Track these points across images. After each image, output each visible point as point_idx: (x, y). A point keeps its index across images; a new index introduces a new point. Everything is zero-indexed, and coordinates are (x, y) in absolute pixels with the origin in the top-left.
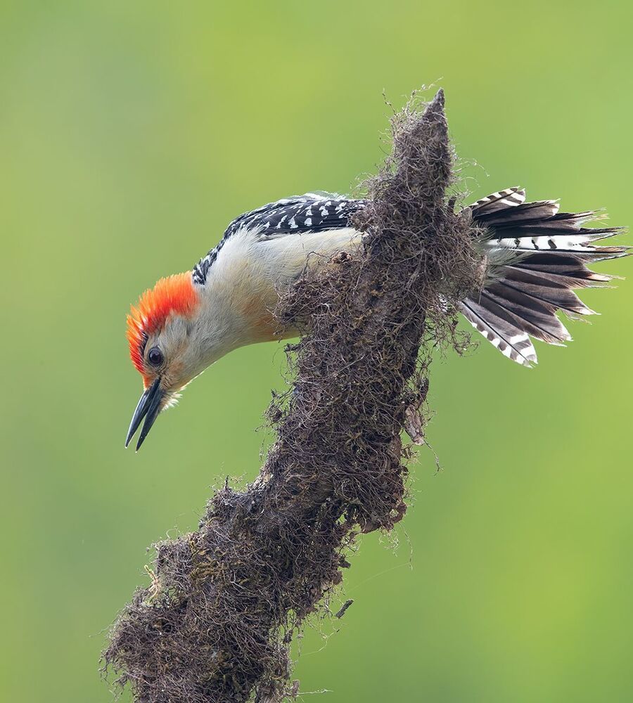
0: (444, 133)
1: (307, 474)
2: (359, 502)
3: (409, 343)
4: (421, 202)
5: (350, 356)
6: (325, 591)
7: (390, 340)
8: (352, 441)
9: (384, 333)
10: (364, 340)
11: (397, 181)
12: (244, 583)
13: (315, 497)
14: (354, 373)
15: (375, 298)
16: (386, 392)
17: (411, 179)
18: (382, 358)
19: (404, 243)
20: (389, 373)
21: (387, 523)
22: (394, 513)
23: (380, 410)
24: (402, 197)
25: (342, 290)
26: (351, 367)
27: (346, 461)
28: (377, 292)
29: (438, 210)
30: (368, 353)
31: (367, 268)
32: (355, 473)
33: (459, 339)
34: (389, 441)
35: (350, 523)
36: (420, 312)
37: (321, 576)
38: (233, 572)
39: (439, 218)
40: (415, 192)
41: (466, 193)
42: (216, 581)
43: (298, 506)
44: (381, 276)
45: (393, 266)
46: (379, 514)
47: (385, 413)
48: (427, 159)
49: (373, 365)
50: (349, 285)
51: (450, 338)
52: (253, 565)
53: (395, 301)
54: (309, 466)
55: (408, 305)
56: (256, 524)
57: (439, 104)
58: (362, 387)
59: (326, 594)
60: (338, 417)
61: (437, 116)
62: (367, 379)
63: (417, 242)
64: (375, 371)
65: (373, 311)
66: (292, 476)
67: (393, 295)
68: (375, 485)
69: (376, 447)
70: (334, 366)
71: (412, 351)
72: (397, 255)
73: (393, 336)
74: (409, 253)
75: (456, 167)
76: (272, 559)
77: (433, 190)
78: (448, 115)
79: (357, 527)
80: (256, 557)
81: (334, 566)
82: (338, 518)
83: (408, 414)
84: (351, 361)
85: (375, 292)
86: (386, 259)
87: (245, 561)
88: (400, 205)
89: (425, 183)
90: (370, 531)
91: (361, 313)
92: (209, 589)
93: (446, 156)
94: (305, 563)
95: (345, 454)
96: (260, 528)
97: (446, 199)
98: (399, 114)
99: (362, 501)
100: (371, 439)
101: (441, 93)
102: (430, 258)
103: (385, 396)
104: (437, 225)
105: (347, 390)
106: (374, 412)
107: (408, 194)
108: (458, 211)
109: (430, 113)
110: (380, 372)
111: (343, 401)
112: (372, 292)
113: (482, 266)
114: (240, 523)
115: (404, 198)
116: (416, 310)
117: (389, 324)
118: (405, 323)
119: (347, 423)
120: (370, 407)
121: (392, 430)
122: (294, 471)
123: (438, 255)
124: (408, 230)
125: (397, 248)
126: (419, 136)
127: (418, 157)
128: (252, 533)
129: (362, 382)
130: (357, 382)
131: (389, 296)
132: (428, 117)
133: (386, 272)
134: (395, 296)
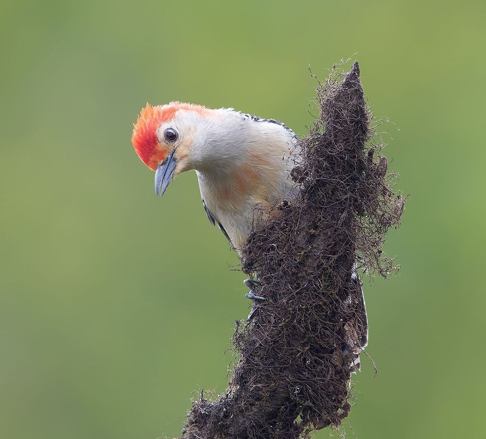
0: (361, 97)
1: (267, 383)
2: (311, 404)
3: (343, 271)
4: (345, 155)
5: (295, 285)
7: (327, 269)
8: (302, 354)
9: (322, 264)
10: (306, 271)
11: (325, 139)
13: (275, 402)
14: (300, 298)
15: (313, 236)
16: (327, 312)
17: (336, 136)
18: (321, 284)
19: (334, 189)
20: (329, 297)
21: (335, 421)
22: (340, 411)
23: (323, 327)
24: (330, 151)
25: (286, 231)
26: (297, 294)
27: (298, 371)
28: (314, 231)
29: (360, 161)
30: (310, 281)
31: (305, 212)
32: (306, 380)
33: (383, 266)
34: (332, 352)
35: (305, 422)
36: (350, 245)
39: (361, 167)
40: (340, 147)
41: (382, 145)
43: (261, 410)
44: (316, 217)
45: (326, 208)
46: (328, 413)
47: (327, 329)
48: (348, 119)
49: (315, 291)
50: (291, 227)
51: (375, 265)
53: (330, 237)
54: (268, 376)
55: (340, 240)
56: (228, 427)
57: (355, 74)
58: (307, 309)
60: (289, 335)
61: (354, 84)
62: (310, 302)
63: (344, 187)
64: (317, 296)
65: (312, 247)
66: (254, 386)
67: (327, 233)
68: (323, 390)
69: (322, 358)
70: (284, 293)
71: (346, 278)
72: (329, 200)
73: (330, 266)
74: (338, 197)
75: (372, 126)
77: (354, 144)
78: (364, 82)
82: (295, 418)
83: (347, 329)
84: (297, 288)
85: (312, 231)
86: (320, 203)
88: (329, 158)
89: (348, 139)
90: (322, 428)
91: (303, 248)
93: (364, 116)
95: (297, 365)
96: (232, 430)
97: (366, 152)
98: (324, 85)
99: (314, 403)
100: (317, 351)
101: (356, 64)
102: (356, 200)
103: (327, 315)
104: (360, 173)
105: (295, 313)
106: (318, 329)
107: (334, 149)
108: (376, 161)
109: (348, 81)
110: (321, 296)
111: (292, 322)
112: (310, 231)
113: (399, 204)
114: (215, 427)
115: (332, 152)
116: (347, 244)
117: (326, 256)
118: (339, 255)
119: (297, 340)
120: (314, 325)
121: (334, 343)
122: (256, 382)
123: (362, 197)
124: (336, 178)
125: (328, 193)
126: (340, 101)
127: (341, 118)
128: (225, 435)
129: (307, 306)
130: (303, 306)
131: (324, 234)
132: (347, 85)
133: (320, 214)
134: (329, 233)
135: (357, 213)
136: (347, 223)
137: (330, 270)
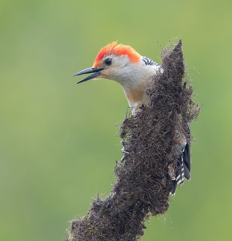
0: (182, 56)
1: (129, 192)
2: (150, 203)
3: (169, 140)
4: (173, 84)
5: (146, 145)
6: (137, 238)
7: (161, 138)
8: (147, 179)
9: (159, 136)
10: (151, 139)
11: (163, 76)
12: (105, 235)
13: (133, 201)
14: (147, 152)
15: (155, 122)
16: (160, 159)
17: (169, 75)
18: (158, 146)
19: (166, 100)
20: (161, 152)
21: (161, 212)
22: (164, 207)
23: (158, 166)
24: (165, 82)
25: (142, 119)
26: (146, 149)
27: (145, 187)
28: (156, 120)
29: (180, 87)
30: (153, 144)
31: (152, 110)
32: (148, 191)
34: (161, 178)
36: (173, 128)
37: (136, 233)
38: (101, 231)
39: (180, 90)
40: (170, 80)
41: (191, 80)
42: (94, 235)
43: (126, 205)
44: (157, 113)
45: (162, 109)
46: (158, 208)
47: (160, 167)
48: (175, 67)
49: (155, 149)
50: (145, 117)
52: (109, 228)
53: (163, 123)
54: (130, 189)
55: (168, 125)
56: (110, 212)
57: (179, 45)
58: (151, 157)
59: (138, 240)
60: (141, 169)
61: (179, 50)
62: (152, 154)
63: (171, 99)
64: (156, 151)
65: (155, 127)
66: (123, 193)
67: (162, 121)
68: (156, 196)
69: (157, 181)
70: (140, 149)
71: (170, 143)
72: (164, 105)
73: (163, 137)
74: (168, 104)
75: (186, 70)
76: (116, 226)
77: (177, 79)
78: (183, 49)
79: (150, 213)
80: (110, 225)
81: (141, 229)
82: (142, 209)
83: (169, 168)
84: (146, 147)
85: (155, 120)
86: (159, 106)
87: (106, 227)
88: (165, 85)
89: (174, 76)
90: (155, 215)
91: (150, 128)
92: (91, 238)
93: (183, 65)
94: (129, 227)
95: (144, 184)
96: (111, 214)
97: (183, 83)
98: (164, 49)
99: (152, 202)
100: (155, 178)
101: (180, 41)
102: (177, 106)
103: (160, 161)
104: (180, 93)
105: (145, 159)
106: (155, 167)
107: (168, 81)
108: (187, 87)
109: (176, 48)
110: (158, 151)
111: (143, 163)
112: (154, 120)
113: (197, 109)
114: (103, 212)
115: (166, 82)
116: (171, 127)
117: (161, 132)
118: (167, 132)
119: (145, 172)
120: (154, 165)
121: (163, 174)
122: (124, 191)
123: (180, 105)
124: (168, 95)
125: (163, 102)
126: (171, 58)
127: (171, 66)
128: (108, 216)
129: (151, 155)
130: (149, 156)
131: (161, 121)
132: (175, 50)
133: (159, 112)
134: (163, 121)
135: (177, 112)
136: (172, 117)
137: (163, 139)
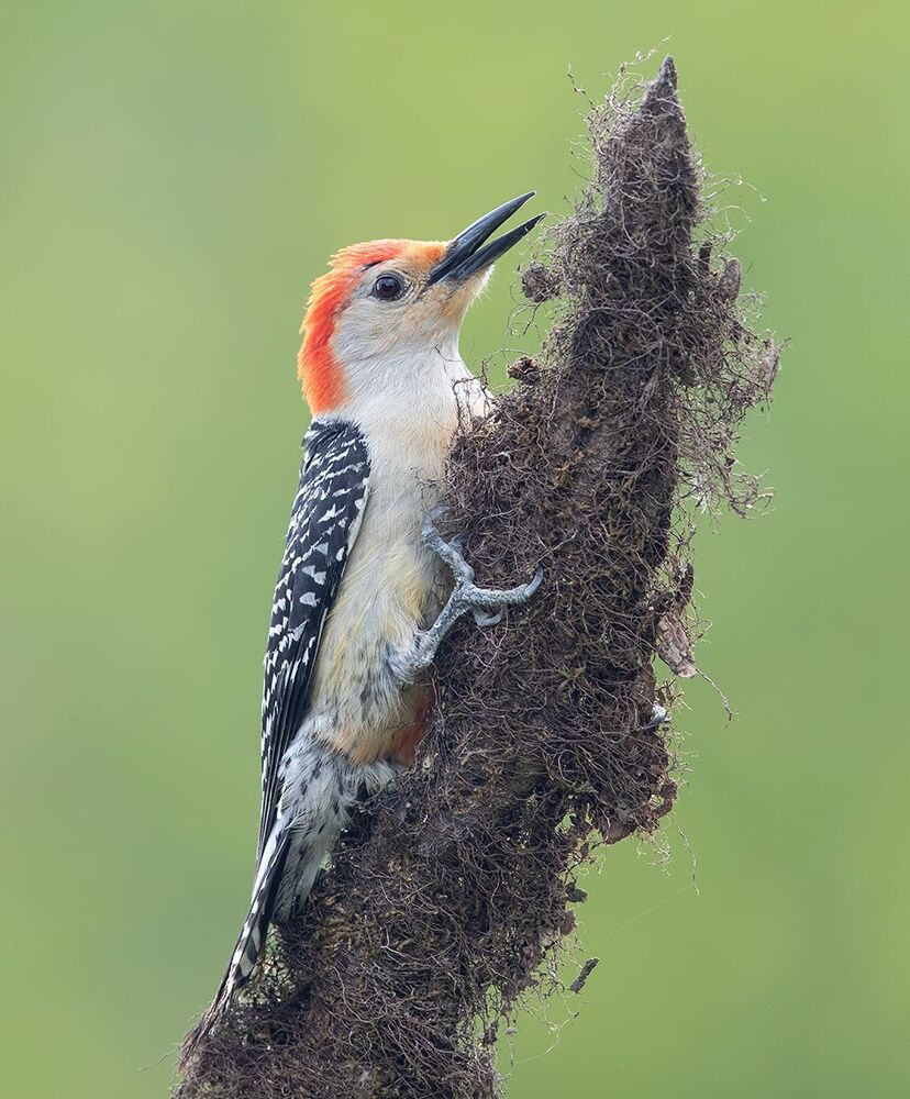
0: (680, 133)
1: (496, 746)
2: (592, 790)
3: (653, 504)
4: (650, 258)
5: (552, 536)
6: (547, 948)
7: (619, 501)
8: (570, 682)
9: (608, 490)
10: (574, 507)
11: (608, 224)
12: (405, 946)
13: (515, 787)
14: (561, 565)
15: (586, 432)
16: (620, 592)
17: (629, 218)
18: (608, 533)
19: (628, 330)
20: (624, 560)
21: (640, 822)
22: (656, 800)
23: (613, 625)
24: (618, 250)
25: (528, 423)
26: (556, 554)
27: (562, 719)
28: (588, 421)
29: (682, 268)
30: (582, 527)
31: (568, 380)
32: (580, 738)
33: (737, 492)
34: (632, 676)
35: (580, 827)
36: (666, 449)
37: (538, 923)
38: (384, 930)
39: (685, 281)
40: (639, 240)
41: (729, 233)
42: (357, 948)
43: (486, 805)
44: (593, 391)
45: (612, 372)
46: (630, 805)
47: (624, 629)
48: (655, 181)
49: (594, 548)
50: (540, 412)
51: (722, 491)
52: (417, 915)
53: (623, 433)
54: (499, 733)
55: (645, 439)
56: (416, 842)
57: (667, 84)
58: (578, 588)
59: (550, 953)
60: (541, 644)
61: (666, 105)
62: (585, 572)
63: (650, 326)
64: (598, 558)
65: (586, 454)
66: (470, 753)
67: (617, 424)
68: (616, 756)
69: (611, 689)
70: (527, 555)
71: (659, 518)
72: (618, 353)
73: (625, 494)
74: (638, 346)
75: (705, 193)
76: (449, 900)
77: (669, 233)
78: (686, 101)
79: (595, 835)
80: (422, 900)
81: (557, 904)
82: (559, 821)
83: (665, 627)
84: (555, 543)
85: (585, 421)
86: (599, 360)
87: (404, 909)
88: (616, 264)
89: (655, 223)
90: (619, 839)
91: (565, 459)
92: (345, 962)
93: (688, 173)
94: (506, 903)
95: (559, 706)
96: (424, 849)
97: (695, 248)
98: (601, 107)
99: (598, 786)
100: (601, 676)
101: (670, 64)
102: (676, 353)
103: (620, 599)
104: (684, 295)
105: (553, 595)
106: (602, 629)
107: (628, 244)
108: (717, 267)
109: (653, 100)
110: (606, 559)
111: (548, 615)
112: (580, 420)
113: (767, 359)
114: (389, 843)
115: (621, 252)
116: (659, 445)
117: (615, 474)
118: (642, 470)
119: (558, 652)
120: (595, 621)
121: (637, 658)
122: (473, 745)
123: (689, 346)
124: (633, 308)
125: (616, 340)
126: (636, 142)
127: (639, 179)
128: (410, 859)
129: (578, 580)
130: (569, 580)
131: (610, 426)
132: (651, 107)
133: (601, 384)
134: (621, 425)
135: (679, 379)
136: (657, 402)
137: (625, 503)
